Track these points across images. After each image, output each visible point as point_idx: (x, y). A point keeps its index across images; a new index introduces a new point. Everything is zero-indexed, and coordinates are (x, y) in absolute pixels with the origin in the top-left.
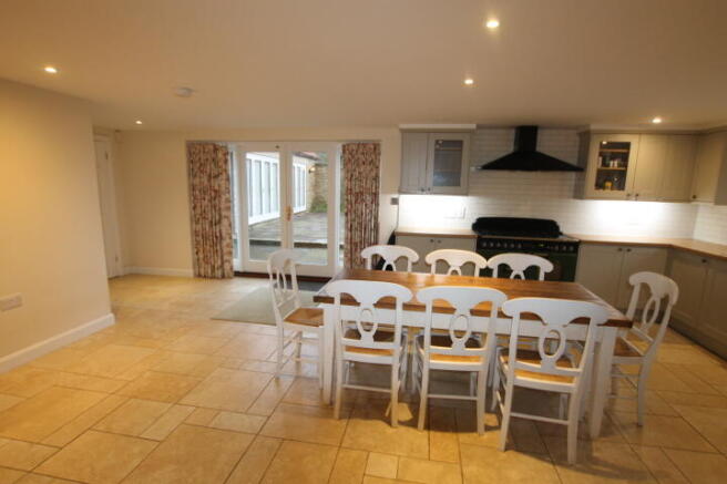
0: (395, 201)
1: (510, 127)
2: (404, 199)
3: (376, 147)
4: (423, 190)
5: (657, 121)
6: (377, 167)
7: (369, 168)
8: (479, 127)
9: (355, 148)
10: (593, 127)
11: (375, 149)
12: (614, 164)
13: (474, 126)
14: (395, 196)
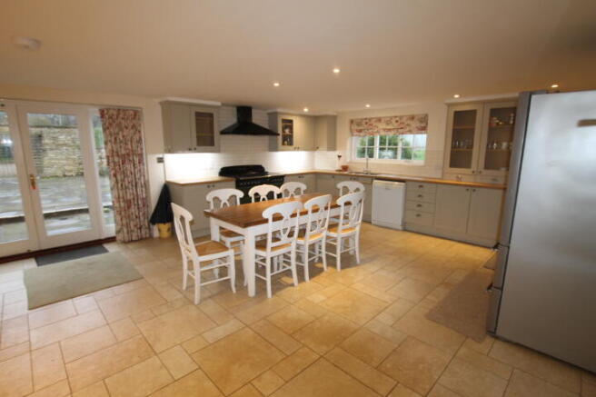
0: (161, 160)
1: (233, 106)
2: (169, 158)
3: (136, 114)
4: (190, 150)
5: (306, 110)
6: (140, 132)
7: (132, 131)
8: (223, 104)
9: (115, 113)
10: (279, 110)
11: (135, 115)
12: (287, 131)
13: (219, 104)
14: (161, 156)
